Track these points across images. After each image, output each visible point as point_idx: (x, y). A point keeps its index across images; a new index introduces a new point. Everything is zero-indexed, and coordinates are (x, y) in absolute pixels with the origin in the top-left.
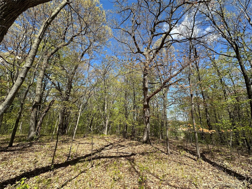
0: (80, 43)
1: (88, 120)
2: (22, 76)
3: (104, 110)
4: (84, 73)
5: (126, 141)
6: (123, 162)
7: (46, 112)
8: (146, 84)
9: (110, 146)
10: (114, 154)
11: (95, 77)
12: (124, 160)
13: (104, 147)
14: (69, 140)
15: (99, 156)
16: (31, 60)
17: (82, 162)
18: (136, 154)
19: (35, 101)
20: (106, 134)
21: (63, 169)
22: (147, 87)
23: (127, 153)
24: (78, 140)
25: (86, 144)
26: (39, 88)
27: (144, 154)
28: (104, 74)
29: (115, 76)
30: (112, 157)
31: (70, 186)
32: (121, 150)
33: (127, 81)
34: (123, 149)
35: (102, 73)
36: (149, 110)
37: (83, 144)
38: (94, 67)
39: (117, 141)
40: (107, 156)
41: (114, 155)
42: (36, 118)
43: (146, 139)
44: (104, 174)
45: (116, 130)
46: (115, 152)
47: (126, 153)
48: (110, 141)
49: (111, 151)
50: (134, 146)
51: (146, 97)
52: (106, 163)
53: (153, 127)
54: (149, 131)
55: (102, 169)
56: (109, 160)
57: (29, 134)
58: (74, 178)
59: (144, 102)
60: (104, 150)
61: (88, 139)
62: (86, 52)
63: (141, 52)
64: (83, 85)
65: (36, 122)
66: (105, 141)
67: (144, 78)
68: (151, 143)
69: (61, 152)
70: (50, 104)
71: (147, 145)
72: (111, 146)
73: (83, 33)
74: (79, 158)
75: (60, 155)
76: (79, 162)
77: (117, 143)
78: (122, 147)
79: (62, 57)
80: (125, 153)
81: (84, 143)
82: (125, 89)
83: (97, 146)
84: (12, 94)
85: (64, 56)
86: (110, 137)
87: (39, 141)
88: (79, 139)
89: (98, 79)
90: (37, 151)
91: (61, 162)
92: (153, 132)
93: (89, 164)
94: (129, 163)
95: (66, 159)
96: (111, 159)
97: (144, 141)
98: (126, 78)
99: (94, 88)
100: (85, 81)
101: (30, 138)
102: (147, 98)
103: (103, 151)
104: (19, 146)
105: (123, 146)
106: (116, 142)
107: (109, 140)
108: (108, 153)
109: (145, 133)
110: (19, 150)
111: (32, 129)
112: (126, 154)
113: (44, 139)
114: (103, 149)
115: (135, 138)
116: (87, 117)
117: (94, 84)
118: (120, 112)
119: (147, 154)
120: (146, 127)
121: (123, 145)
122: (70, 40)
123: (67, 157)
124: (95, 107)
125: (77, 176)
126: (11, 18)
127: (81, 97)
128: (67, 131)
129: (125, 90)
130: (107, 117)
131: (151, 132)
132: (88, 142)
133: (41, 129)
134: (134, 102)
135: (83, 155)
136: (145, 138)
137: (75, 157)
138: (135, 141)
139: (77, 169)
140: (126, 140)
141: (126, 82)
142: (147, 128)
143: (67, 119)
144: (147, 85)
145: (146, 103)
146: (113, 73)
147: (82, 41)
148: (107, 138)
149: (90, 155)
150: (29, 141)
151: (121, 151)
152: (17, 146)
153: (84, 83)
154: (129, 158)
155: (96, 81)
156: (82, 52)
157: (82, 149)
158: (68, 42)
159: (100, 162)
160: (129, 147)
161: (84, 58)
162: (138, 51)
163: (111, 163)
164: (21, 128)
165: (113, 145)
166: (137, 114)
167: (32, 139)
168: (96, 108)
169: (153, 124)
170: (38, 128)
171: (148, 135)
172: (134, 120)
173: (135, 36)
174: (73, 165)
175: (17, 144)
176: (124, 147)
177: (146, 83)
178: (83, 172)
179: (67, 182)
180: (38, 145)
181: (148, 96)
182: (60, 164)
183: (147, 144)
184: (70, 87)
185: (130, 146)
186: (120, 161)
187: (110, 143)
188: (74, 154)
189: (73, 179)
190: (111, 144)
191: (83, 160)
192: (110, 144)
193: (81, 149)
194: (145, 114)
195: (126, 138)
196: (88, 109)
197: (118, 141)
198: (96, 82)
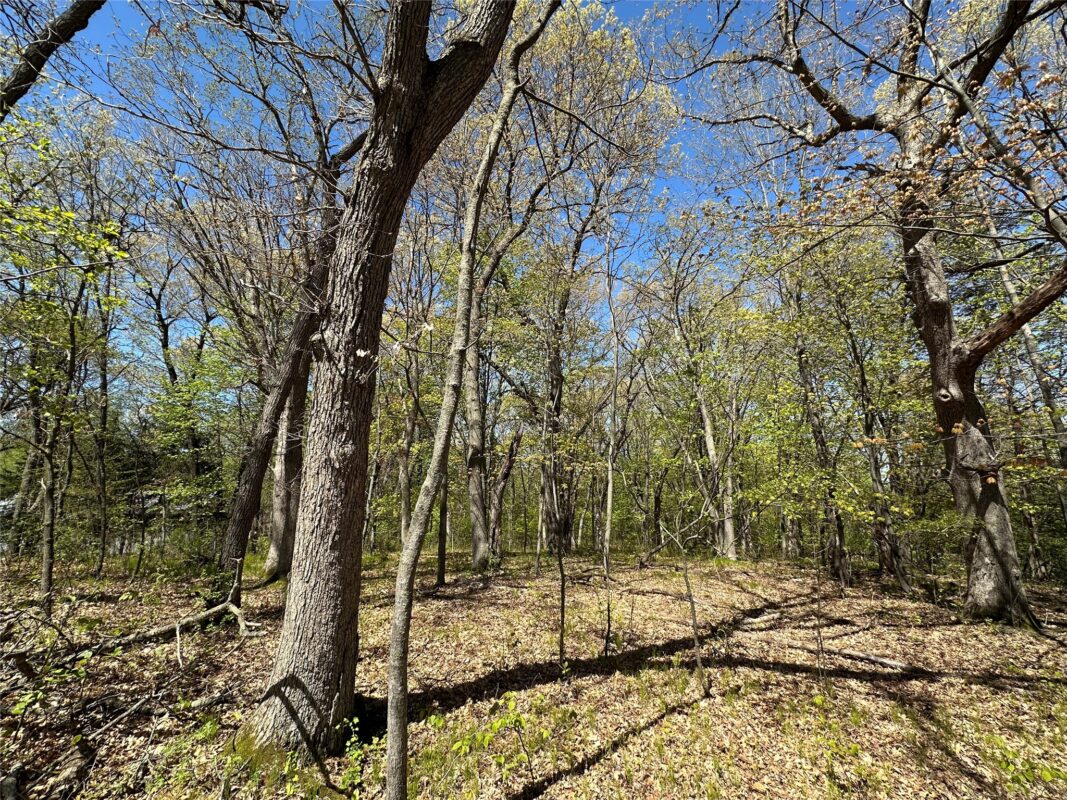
0: (559, 205)
1: (641, 495)
2: (453, 383)
3: (700, 450)
4: (593, 314)
5: (854, 597)
6: (861, 702)
7: (506, 476)
8: (932, 282)
9: (771, 616)
10: (798, 655)
11: (637, 322)
12: (868, 694)
13: (740, 616)
14: (590, 576)
15: (729, 657)
16: (464, 326)
17: (659, 666)
18: (940, 674)
19: (472, 446)
20: (732, 556)
21: (599, 683)
22: (943, 296)
23: (873, 658)
24: (623, 578)
25: (658, 597)
26: (473, 403)
27: (997, 682)
28: (675, 298)
29: (727, 289)
30: (793, 668)
31: (642, 754)
32: (837, 641)
33: (799, 298)
34: (846, 638)
35: (662, 295)
36: (984, 430)
37: (644, 593)
38: (626, 279)
39: (799, 595)
40: (766, 658)
41: (801, 658)
42: (481, 496)
43: (996, 596)
44: (774, 743)
45: (779, 537)
46: (803, 648)
47: (873, 662)
48: (759, 591)
49: (782, 636)
50: (910, 627)
51: (945, 355)
52: (767, 689)
53: (1030, 525)
54: (1013, 553)
55: (757, 715)
56: (782, 678)
57: (476, 548)
58: (646, 728)
59: (938, 384)
60: (746, 631)
61: (661, 576)
62: (588, 231)
63: (859, 120)
64: (598, 360)
65: (485, 510)
66: (736, 588)
67: (912, 251)
68: (1039, 622)
69: (577, 617)
70: (511, 450)
71: (1008, 629)
72: (776, 616)
73: (564, 163)
74: (643, 649)
75: (577, 629)
76: (652, 666)
77: (802, 605)
78: (838, 629)
79: (515, 280)
80: (862, 660)
81: (648, 592)
82: (796, 340)
83: (705, 607)
84: (442, 441)
85: (519, 276)
86: (756, 571)
87: (503, 572)
88: (623, 572)
89: (650, 323)
90: (506, 606)
91: (587, 656)
92: (1037, 554)
93: (693, 682)
94: (904, 717)
95: (602, 647)
96: (790, 677)
97: (976, 605)
98: (790, 282)
99: (643, 365)
100: (603, 344)
101: (479, 562)
102: (953, 360)
103: (739, 635)
104: (460, 585)
105: (841, 622)
106: (794, 598)
107: (754, 586)
108: (766, 647)
109: (982, 559)
110: (462, 596)
111: (480, 532)
112: (873, 668)
113: (513, 565)
114: (736, 624)
115: (906, 587)
116: (636, 485)
117: (638, 349)
118: (784, 455)
119: (1026, 688)
120: (979, 528)
121: (837, 615)
122: (528, 210)
123: (602, 637)
124: (658, 442)
125: (656, 722)
126: (394, 221)
127: (600, 409)
128: (573, 541)
129: (792, 342)
130: (725, 482)
131: (1024, 557)
132: (661, 587)
133: (501, 533)
134: (863, 392)
135: (657, 638)
136: (984, 589)
137: (630, 641)
138: (913, 599)
139: (649, 690)
140: (848, 591)
141: (792, 302)
142: (988, 535)
143: (566, 498)
144: (937, 288)
145: (954, 391)
146: (713, 280)
147: (565, 198)
148: (744, 577)
149: (686, 644)
150: (480, 572)
151: (834, 645)
152: (456, 583)
153: (598, 353)
154: (893, 690)
155: (645, 333)
156: (574, 237)
157: (648, 615)
158: (521, 220)
159: (740, 682)
160: (879, 629)
161: (584, 258)
162: (836, 124)
163: (796, 696)
164: (451, 530)
165: (782, 613)
166: (893, 455)
167: (484, 564)
168: (663, 446)
169: (1029, 508)
170: (494, 529)
171: (1007, 574)
172: (880, 488)
173: (802, 55)
174: (630, 675)
175: (454, 577)
176: (849, 629)
177: (931, 276)
178: (673, 710)
179: (627, 735)
180: (504, 587)
181: (958, 351)
182: (583, 662)
183: (1010, 623)
184: (557, 380)
185: (884, 625)
186: (845, 694)
187: (766, 600)
188: (625, 633)
189: (644, 728)
190: (773, 606)
191: (662, 659)
192: (768, 607)
193: (643, 614)
194: (960, 452)
195: (850, 584)
196: (632, 454)
197: (807, 596)
198: (648, 338)
